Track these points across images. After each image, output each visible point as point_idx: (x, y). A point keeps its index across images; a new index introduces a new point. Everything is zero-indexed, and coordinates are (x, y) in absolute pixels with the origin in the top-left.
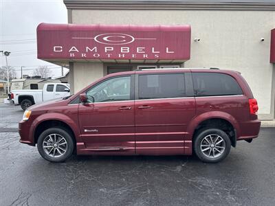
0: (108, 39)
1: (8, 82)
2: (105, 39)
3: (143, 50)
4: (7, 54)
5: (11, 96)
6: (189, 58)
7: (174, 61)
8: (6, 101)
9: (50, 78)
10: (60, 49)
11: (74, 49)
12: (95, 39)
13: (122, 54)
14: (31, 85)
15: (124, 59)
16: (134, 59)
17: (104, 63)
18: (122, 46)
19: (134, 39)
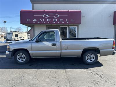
2: (47, 16)
3: (62, 20)
4: (5, 22)
6: (80, 23)
7: (75, 25)
10: (29, 20)
11: (35, 20)
12: (43, 16)
14: (15, 35)
15: (54, 24)
16: (59, 24)
17: (47, 26)
18: (54, 19)
19: (58, 16)
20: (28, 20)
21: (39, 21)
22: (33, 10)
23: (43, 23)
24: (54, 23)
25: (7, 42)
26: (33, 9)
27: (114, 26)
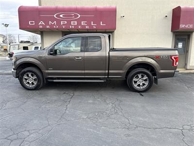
0: (63, 16)
1: (8, 45)
2: (61, 16)
3: (86, 23)
4: (6, 25)
5: (11, 55)
6: (115, 29)
7: (107, 31)
8: (8, 58)
9: (36, 42)
10: (33, 23)
11: (42, 23)
12: (55, 16)
13: (72, 26)
14: (24, 47)
16: (80, 29)
18: (72, 20)
19: (79, 16)
20: (31, 23)
21: (49, 25)
22: (40, 7)
23: (54, 29)
24: (72, 29)
26: (40, 5)
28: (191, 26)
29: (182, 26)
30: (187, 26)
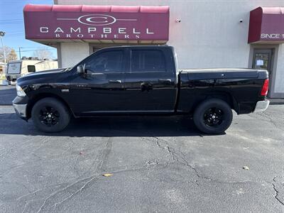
0: (91, 20)
2: (88, 20)
3: (125, 31)
6: (168, 40)
10: (46, 30)
11: (59, 30)
12: (79, 20)
13: (104, 34)
14: (28, 66)
15: (106, 39)
16: (116, 39)
17: (90, 44)
18: (104, 27)
19: (115, 20)
20: (43, 30)
21: (69, 32)
22: (56, 6)
23: (78, 38)
24: (104, 38)
25: (10, 84)
26: (56, 3)
27: (249, 45)
28: (277, 36)
29: (264, 36)
30: (271, 35)
